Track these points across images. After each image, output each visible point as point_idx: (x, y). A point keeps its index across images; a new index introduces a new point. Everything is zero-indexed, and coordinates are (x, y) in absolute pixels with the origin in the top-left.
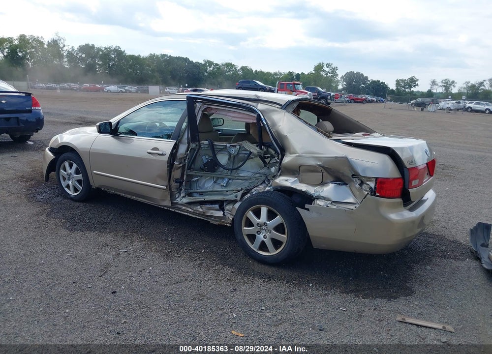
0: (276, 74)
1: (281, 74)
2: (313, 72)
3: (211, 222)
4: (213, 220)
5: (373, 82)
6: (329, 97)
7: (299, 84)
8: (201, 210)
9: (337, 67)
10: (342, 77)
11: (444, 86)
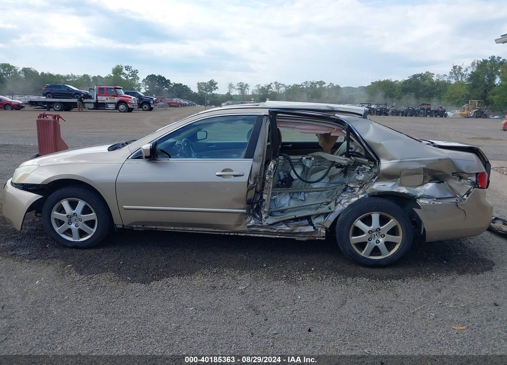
0: (68, 77)
1: (75, 77)
2: (112, 75)
3: (297, 238)
4: (301, 237)
5: (176, 85)
6: (152, 102)
7: (120, 89)
8: (289, 228)
9: (137, 70)
10: (144, 80)
11: (240, 89)
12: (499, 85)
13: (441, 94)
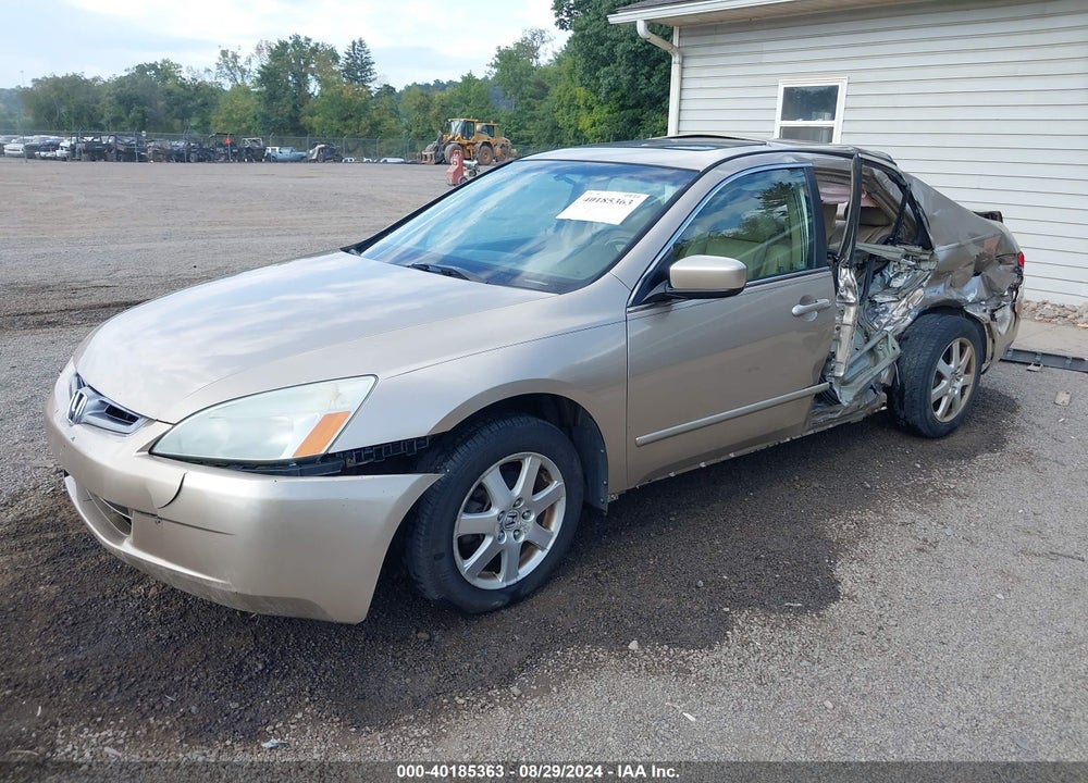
12: (316, 94)
13: (206, 110)
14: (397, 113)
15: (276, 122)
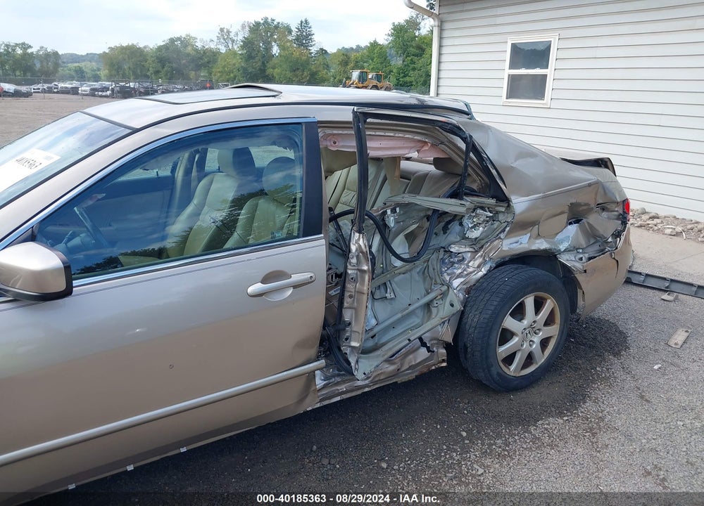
8: (394, 368)
12: (277, 54)
13: (210, 66)
14: (328, 66)
15: (251, 73)
